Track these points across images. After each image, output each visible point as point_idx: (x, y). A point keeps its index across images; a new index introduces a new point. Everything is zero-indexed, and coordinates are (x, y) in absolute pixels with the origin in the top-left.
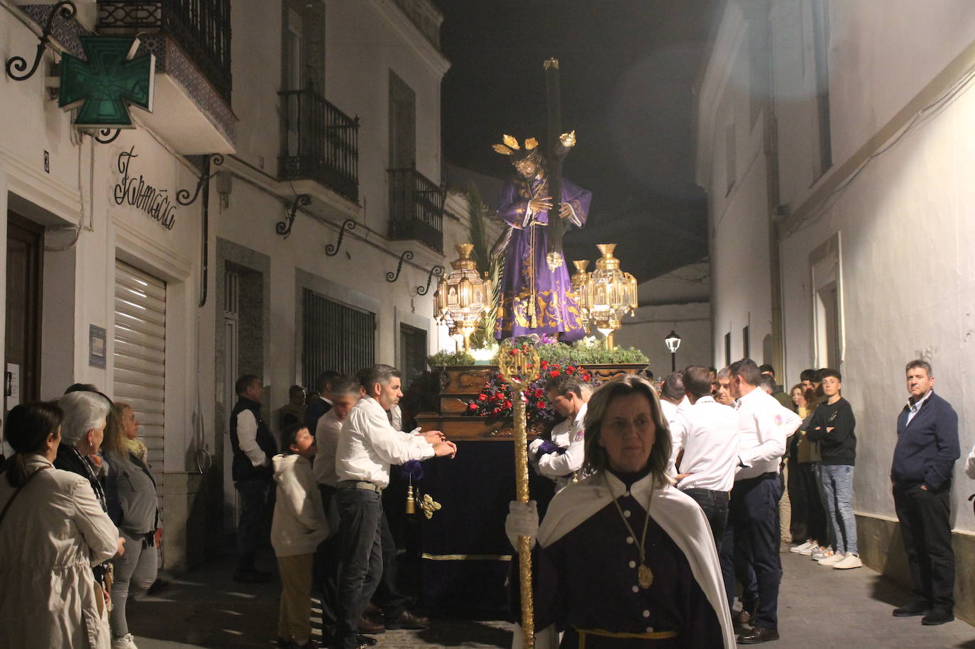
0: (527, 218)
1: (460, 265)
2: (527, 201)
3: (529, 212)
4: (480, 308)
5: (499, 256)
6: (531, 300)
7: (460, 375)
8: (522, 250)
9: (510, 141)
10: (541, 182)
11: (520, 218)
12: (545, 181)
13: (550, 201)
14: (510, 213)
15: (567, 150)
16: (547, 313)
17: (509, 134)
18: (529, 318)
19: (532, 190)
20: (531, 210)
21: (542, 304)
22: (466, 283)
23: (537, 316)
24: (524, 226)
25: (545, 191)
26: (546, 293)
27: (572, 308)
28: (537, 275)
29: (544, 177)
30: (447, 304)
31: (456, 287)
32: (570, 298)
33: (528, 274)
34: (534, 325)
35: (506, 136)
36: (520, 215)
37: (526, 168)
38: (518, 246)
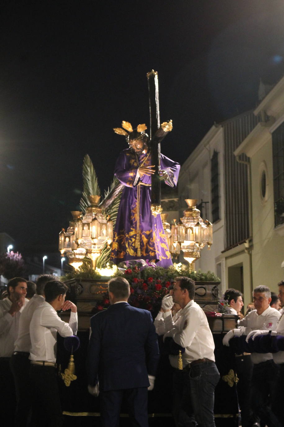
0: (137, 179)
1: (91, 210)
2: (137, 168)
3: (138, 176)
4: (104, 240)
5: (106, 209)
6: (137, 238)
7: (91, 286)
8: (131, 202)
9: (127, 126)
10: (146, 155)
11: (131, 179)
12: (148, 155)
13: (152, 169)
14: (125, 176)
15: (165, 134)
16: (148, 246)
17: (126, 121)
18: (135, 250)
19: (139, 161)
20: (139, 174)
21: (145, 240)
22: (96, 222)
23: (141, 248)
24: (134, 185)
25: (149, 162)
26: (148, 233)
27: (163, 244)
28: (141, 220)
29: (148, 152)
30: (82, 236)
31: (88, 224)
32: (162, 237)
33: (135, 219)
34: (139, 254)
35: (124, 122)
36: (132, 177)
37: (136, 145)
38: (128, 199)
